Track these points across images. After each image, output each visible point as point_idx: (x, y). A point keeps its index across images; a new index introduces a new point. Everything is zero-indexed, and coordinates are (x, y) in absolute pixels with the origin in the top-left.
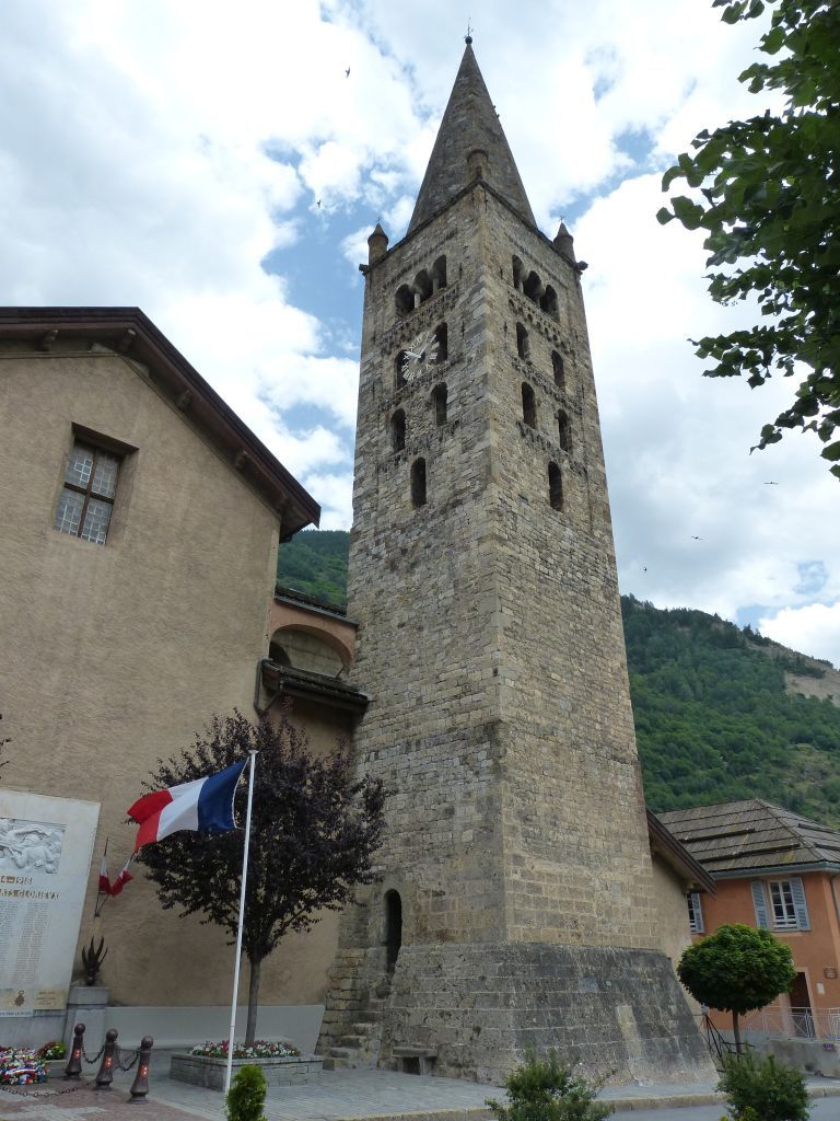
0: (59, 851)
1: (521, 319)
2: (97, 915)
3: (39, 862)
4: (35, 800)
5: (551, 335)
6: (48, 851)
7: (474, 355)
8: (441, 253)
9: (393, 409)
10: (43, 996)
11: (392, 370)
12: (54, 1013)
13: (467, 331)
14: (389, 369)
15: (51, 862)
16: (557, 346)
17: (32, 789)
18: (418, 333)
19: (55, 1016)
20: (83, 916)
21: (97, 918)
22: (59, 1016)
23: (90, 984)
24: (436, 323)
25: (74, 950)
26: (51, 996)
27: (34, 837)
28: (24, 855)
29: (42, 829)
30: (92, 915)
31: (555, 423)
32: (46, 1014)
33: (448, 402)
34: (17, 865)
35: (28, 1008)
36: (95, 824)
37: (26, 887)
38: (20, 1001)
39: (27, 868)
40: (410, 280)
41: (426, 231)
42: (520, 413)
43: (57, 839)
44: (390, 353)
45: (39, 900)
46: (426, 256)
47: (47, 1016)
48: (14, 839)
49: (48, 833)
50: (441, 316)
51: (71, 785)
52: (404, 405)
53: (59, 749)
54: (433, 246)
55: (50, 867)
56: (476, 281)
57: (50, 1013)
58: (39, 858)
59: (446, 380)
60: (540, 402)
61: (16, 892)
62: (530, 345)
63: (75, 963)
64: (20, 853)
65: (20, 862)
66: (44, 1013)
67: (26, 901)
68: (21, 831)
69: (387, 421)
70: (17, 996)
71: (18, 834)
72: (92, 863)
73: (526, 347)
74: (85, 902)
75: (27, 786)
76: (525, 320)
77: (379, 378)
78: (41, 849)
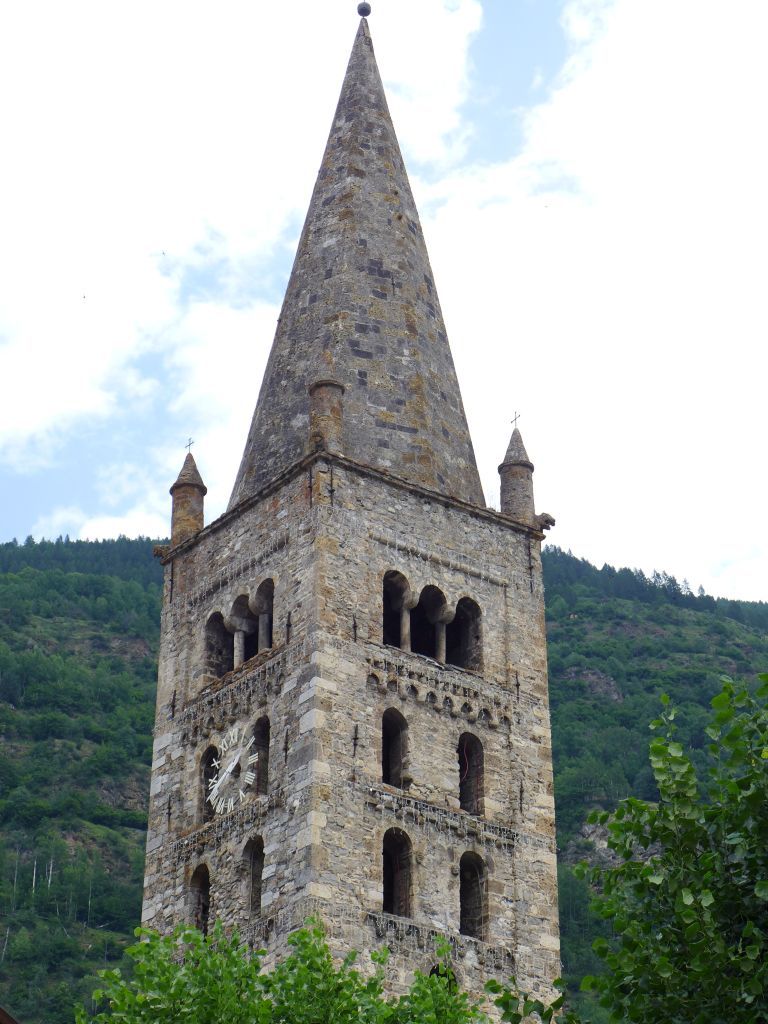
1: (394, 702)
5: (457, 708)
7: (297, 803)
8: (266, 574)
9: (194, 862)
11: (197, 780)
13: (290, 751)
14: (192, 775)
16: (471, 722)
18: (232, 722)
24: (257, 714)
31: (451, 887)
33: (264, 877)
40: (225, 605)
41: (249, 518)
42: (376, 894)
44: (194, 745)
46: (246, 569)
50: (263, 704)
52: (208, 856)
54: (257, 557)
56: (307, 660)
59: (264, 832)
60: (420, 857)
62: (412, 745)
69: (185, 880)
73: (403, 750)
76: (403, 699)
77: (178, 792)
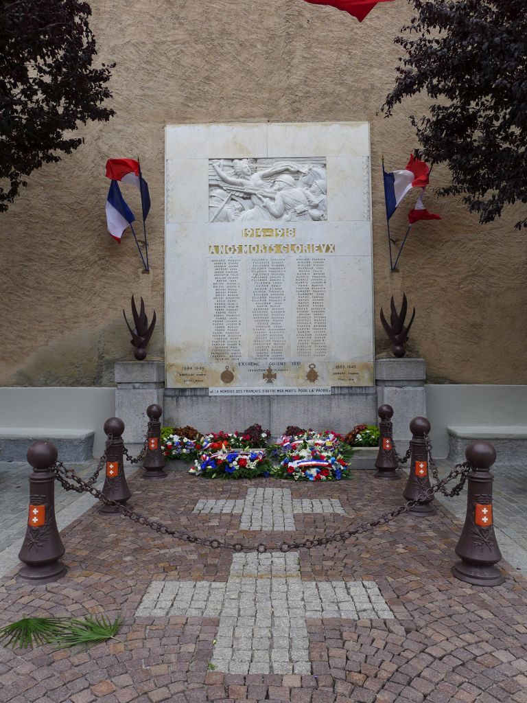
0: (324, 192)
2: (394, 270)
3: (300, 208)
4: (277, 130)
6: (308, 192)
10: (341, 370)
12: (358, 391)
15: (316, 207)
17: (270, 118)
19: (362, 394)
20: (374, 272)
21: (396, 274)
22: (367, 395)
23: (399, 355)
25: (370, 315)
26: (351, 370)
27: (286, 178)
28: (279, 201)
29: (294, 166)
30: (388, 270)
32: (350, 392)
34: (272, 214)
35: (325, 384)
36: (366, 151)
37: (290, 240)
38: (312, 376)
39: (286, 216)
43: (317, 176)
45: (310, 255)
47: (351, 394)
48: (261, 182)
49: (304, 170)
51: (323, 106)
53: (296, 61)
55: (315, 212)
57: (353, 391)
58: (298, 202)
61: (278, 246)
63: (376, 332)
64: (273, 199)
65: (275, 210)
66: (346, 391)
67: (294, 257)
68: (267, 171)
70: (308, 370)
71: (264, 177)
72: (374, 203)
74: (374, 255)
75: (265, 115)
78: (299, 192)
